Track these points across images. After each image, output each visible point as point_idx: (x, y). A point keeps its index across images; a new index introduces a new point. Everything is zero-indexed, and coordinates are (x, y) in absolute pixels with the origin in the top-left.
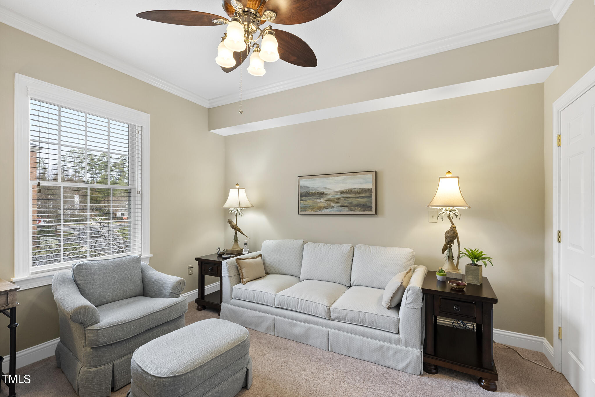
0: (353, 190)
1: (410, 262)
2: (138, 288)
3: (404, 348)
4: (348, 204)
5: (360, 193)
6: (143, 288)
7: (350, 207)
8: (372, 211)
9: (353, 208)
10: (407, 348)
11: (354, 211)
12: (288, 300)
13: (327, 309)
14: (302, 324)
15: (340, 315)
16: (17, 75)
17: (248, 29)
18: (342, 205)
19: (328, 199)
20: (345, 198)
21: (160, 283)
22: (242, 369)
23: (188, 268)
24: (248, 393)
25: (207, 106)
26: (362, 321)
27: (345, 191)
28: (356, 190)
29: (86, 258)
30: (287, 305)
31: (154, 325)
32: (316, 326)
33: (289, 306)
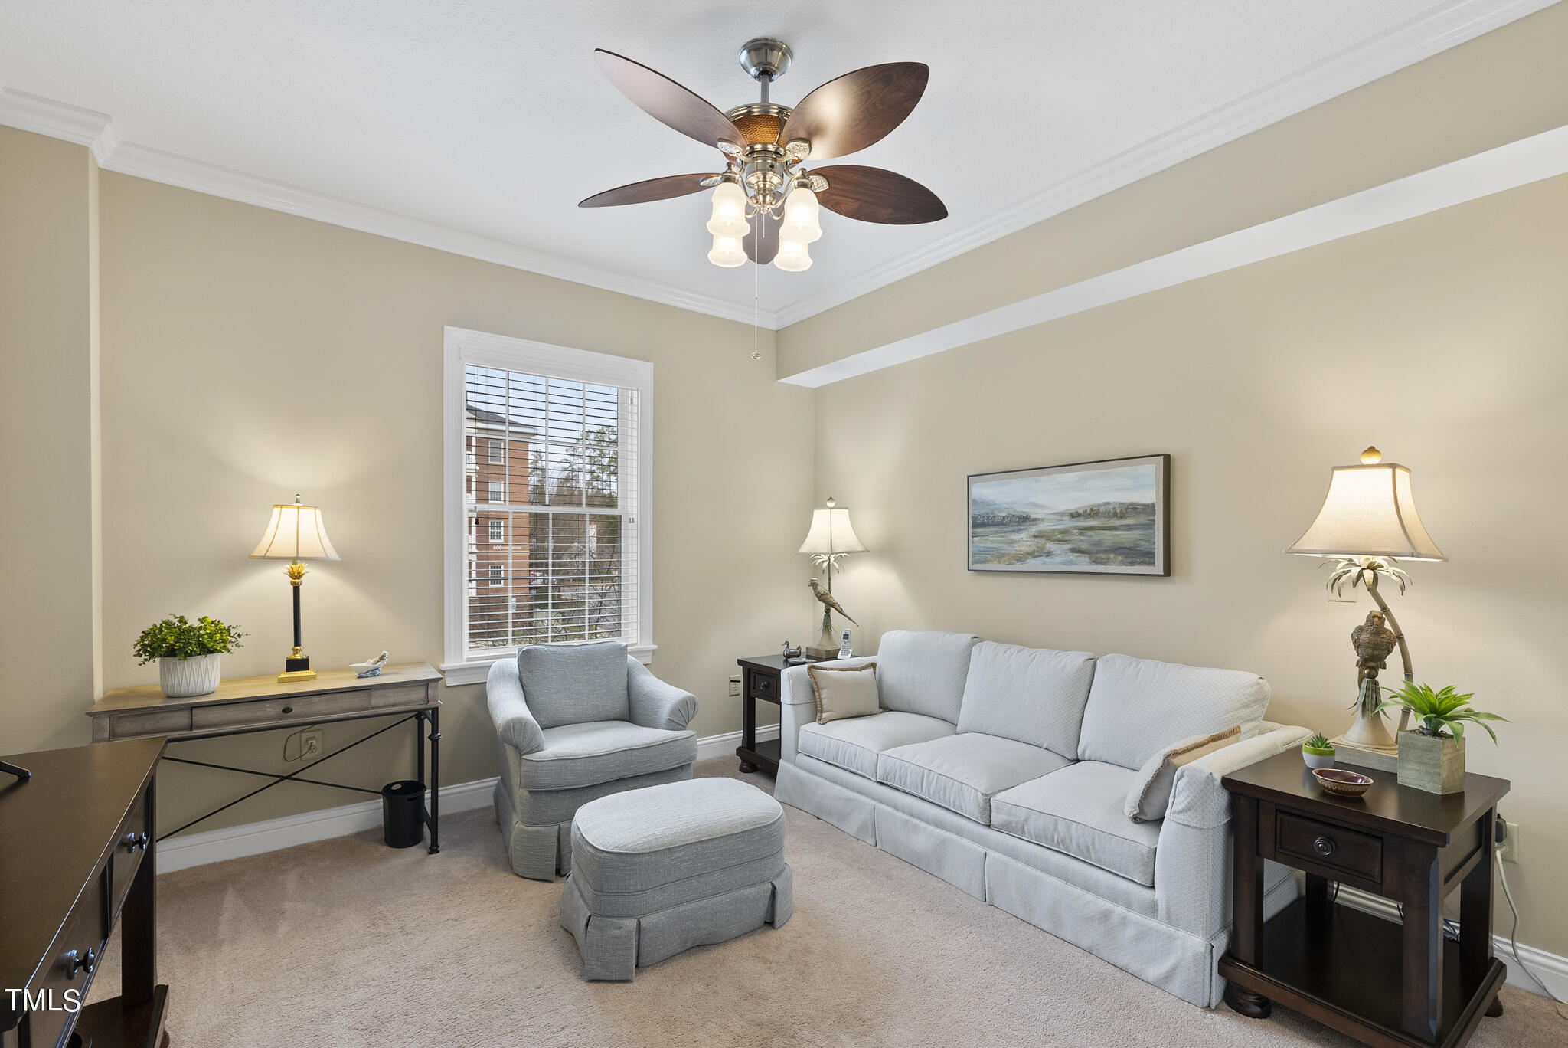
0: (1102, 509)
1: (1247, 711)
2: (619, 705)
3: (1163, 927)
4: (1090, 545)
5: (1121, 517)
6: (629, 706)
7: (1096, 553)
8: (1153, 564)
9: (1102, 555)
10: (1172, 930)
11: (1103, 564)
12: (903, 769)
13: (984, 800)
14: (931, 828)
15: (1011, 819)
16: (446, 328)
17: (764, 185)
18: (1074, 548)
19: (1040, 532)
20: (1083, 530)
21: (653, 699)
22: (762, 882)
23: (728, 681)
24: (773, 934)
25: (773, 325)
26: (1062, 841)
27: (1081, 511)
28: (1110, 507)
29: (546, 642)
30: (901, 780)
31: (629, 774)
32: (959, 838)
33: (904, 784)
